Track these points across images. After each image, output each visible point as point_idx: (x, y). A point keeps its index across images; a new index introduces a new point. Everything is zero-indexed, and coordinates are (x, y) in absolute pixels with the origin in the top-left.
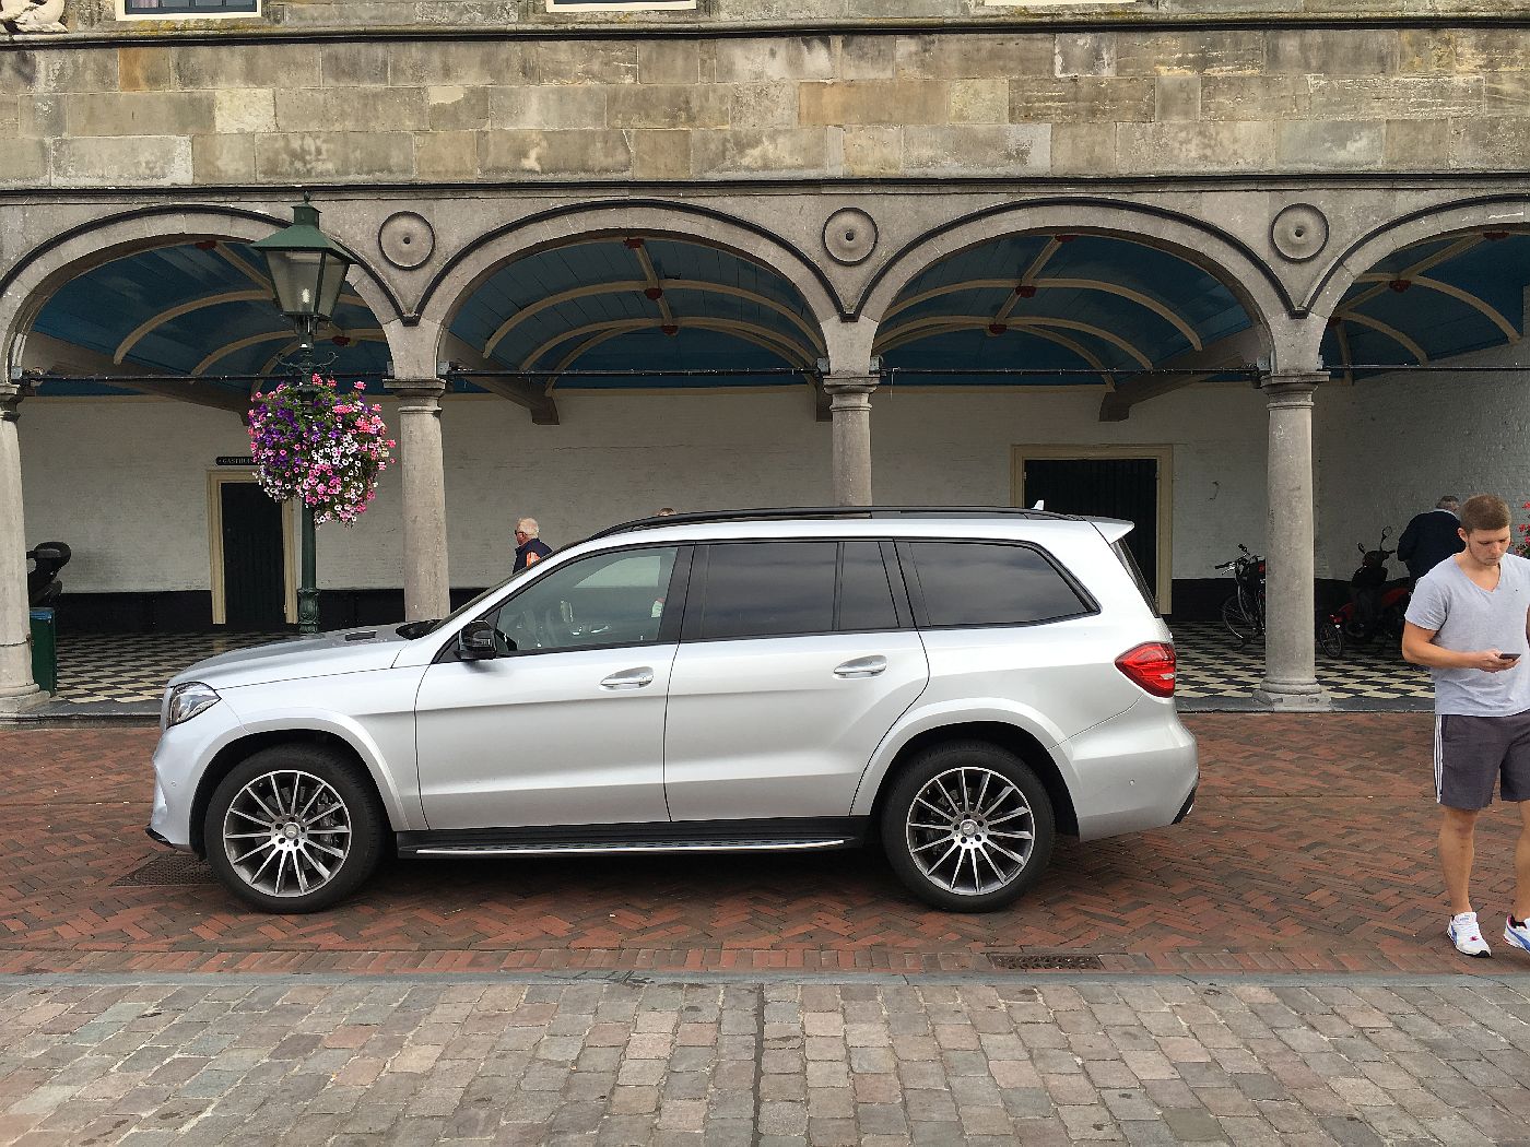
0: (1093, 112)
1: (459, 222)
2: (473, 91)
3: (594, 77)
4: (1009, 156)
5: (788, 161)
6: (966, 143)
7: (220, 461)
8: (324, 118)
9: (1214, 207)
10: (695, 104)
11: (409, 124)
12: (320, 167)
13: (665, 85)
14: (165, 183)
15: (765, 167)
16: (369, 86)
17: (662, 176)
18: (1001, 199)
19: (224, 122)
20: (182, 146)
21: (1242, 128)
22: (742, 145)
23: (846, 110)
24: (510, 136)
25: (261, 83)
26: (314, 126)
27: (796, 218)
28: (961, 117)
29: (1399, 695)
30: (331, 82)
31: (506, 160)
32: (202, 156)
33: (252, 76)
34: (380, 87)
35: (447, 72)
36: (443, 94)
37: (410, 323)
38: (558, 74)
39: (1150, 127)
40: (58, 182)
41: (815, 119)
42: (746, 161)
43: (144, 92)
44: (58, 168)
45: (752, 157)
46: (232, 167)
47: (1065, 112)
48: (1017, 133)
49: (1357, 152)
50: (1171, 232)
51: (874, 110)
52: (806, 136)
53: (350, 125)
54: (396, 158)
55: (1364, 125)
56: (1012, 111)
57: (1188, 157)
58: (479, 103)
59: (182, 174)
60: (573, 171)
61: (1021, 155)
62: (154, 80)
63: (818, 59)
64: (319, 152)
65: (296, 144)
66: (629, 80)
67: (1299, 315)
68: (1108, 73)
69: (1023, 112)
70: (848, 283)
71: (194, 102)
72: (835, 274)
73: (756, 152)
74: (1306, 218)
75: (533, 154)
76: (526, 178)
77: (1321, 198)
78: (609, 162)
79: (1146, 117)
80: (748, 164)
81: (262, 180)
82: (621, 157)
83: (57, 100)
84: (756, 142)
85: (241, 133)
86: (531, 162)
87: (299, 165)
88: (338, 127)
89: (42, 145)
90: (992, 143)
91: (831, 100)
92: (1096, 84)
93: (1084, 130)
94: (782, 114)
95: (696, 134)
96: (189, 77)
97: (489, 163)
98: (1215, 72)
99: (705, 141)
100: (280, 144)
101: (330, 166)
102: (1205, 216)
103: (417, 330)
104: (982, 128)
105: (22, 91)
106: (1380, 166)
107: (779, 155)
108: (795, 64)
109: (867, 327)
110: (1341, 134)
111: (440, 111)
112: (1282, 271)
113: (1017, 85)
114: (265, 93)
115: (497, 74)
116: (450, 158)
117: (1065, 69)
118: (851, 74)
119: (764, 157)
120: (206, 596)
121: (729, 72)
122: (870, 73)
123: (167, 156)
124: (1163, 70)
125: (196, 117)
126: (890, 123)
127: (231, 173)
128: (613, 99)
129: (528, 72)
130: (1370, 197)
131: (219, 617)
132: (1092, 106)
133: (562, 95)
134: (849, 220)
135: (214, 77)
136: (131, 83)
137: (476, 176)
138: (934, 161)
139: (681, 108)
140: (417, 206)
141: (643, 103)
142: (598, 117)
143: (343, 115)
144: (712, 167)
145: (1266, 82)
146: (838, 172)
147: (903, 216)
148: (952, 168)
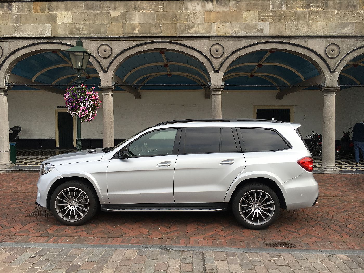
0: (280, 19)
1: (118, 46)
2: (122, 13)
3: (153, 10)
4: (258, 31)
5: (202, 31)
6: (248, 27)
7: (58, 107)
8: (84, 20)
9: (311, 44)
10: (178, 17)
11: (106, 22)
12: (83, 32)
13: (171, 12)
14: (45, 36)
15: (196, 33)
16: (95, 12)
17: (169, 35)
18: (256, 41)
19: (60, 21)
20: (49, 27)
21: (318, 24)
22: (190, 27)
23: (217, 18)
24: (131, 25)
25: (69, 11)
26: (82, 22)
27: (203, 46)
28: (246, 20)
29: (356, 170)
30: (86, 11)
31: (130, 31)
32: (54, 29)
33: (67, 9)
34: (98, 12)
35: (115, 9)
36: (114, 14)
37: (105, 72)
38: (143, 9)
39: (295, 23)
40: (18, 35)
41: (209, 21)
42: (191, 31)
43: (39, 13)
44: (18, 32)
45: (192, 30)
46: (61, 32)
47: (273, 19)
48: (260, 25)
49: (348, 31)
50: (300, 50)
51: (224, 18)
52: (206, 25)
53: (91, 22)
54: (102, 30)
55: (349, 23)
56: (259, 19)
57: (304, 31)
58: (123, 16)
59: (48, 34)
60: (147, 34)
61: (261, 30)
62: (42, 10)
63: (210, 6)
64: (83, 28)
65: (77, 27)
66: (161, 11)
67: (332, 72)
68: (284, 9)
69: (262, 19)
70: (216, 63)
71: (52, 15)
72: (213, 60)
73: (193, 29)
74: (335, 47)
75: (137, 29)
76: (135, 35)
77: (338, 42)
78: (156, 31)
79: (294, 21)
80: (191, 32)
81: (68, 35)
82: (159, 30)
83: (18, 15)
84: (194, 26)
85: (64, 23)
86: (136, 31)
87: (78, 32)
88: (88, 22)
89: (14, 26)
90: (254, 27)
91: (213, 16)
92: (281, 12)
93: (277, 24)
94: (200, 20)
95: (178, 25)
96: (51, 10)
97: (126, 31)
98: (312, 9)
99: (180, 26)
100: (73, 26)
101: (86, 32)
102: (309, 46)
103: (107, 73)
104: (251, 23)
105: (9, 12)
106: (354, 34)
107: (200, 30)
108: (204, 7)
109: (221, 74)
110: (344, 26)
111: (113, 18)
112: (328, 60)
113: (261, 12)
114: (70, 13)
115: (128, 9)
116: (116, 30)
117: (273, 8)
118: (218, 9)
119: (195, 30)
120: (54, 140)
121: (187, 9)
122: (222, 9)
123: (45, 29)
124: (298, 9)
125: (52, 20)
126: (228, 22)
127: (61, 33)
128: (157, 15)
129: (136, 8)
130: (351, 42)
131: (57, 145)
133: (144, 14)
134: (217, 47)
135: (57, 10)
136: (36, 11)
137: (123, 35)
138: (239, 31)
139: (174, 18)
140: (108, 42)
141: (165, 17)
142: (153, 20)
143: (89, 19)
144: (182, 33)
145: (325, 12)
146: (214, 34)
147: (230, 46)
148: (243, 33)
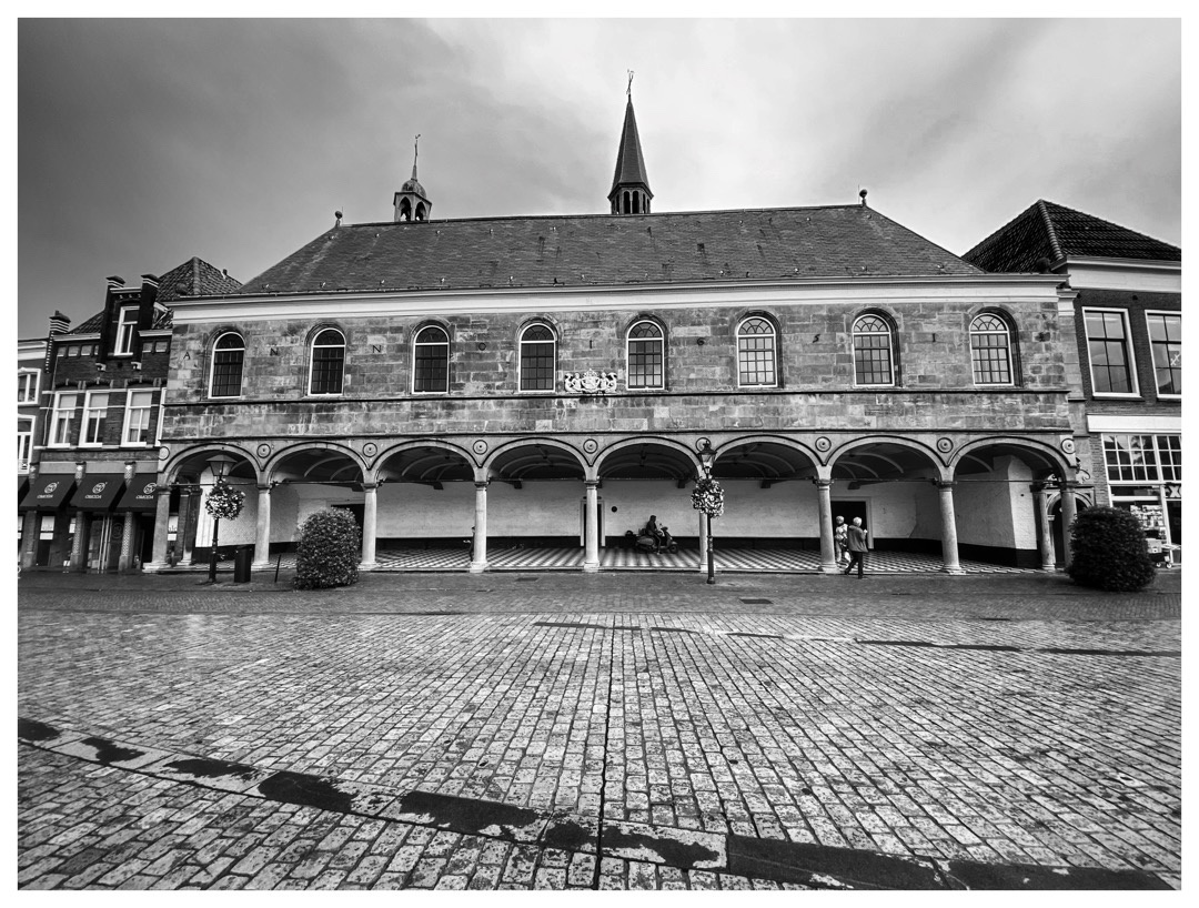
0: (887, 414)
1: (718, 440)
2: (721, 408)
3: (753, 404)
4: (865, 424)
5: (806, 425)
6: (853, 421)
8: (682, 414)
9: (921, 438)
10: (780, 411)
11: (704, 416)
12: (681, 426)
13: (772, 406)
14: (641, 431)
15: (799, 427)
16: (694, 406)
17: (771, 429)
18: (866, 435)
19: (656, 416)
20: (646, 421)
21: (927, 418)
22: (793, 421)
23: (820, 412)
24: (731, 419)
25: (666, 406)
26: (679, 416)
27: (809, 439)
28: (852, 414)
30: (684, 406)
31: (730, 424)
32: (651, 424)
33: (664, 404)
34: (697, 407)
35: (714, 403)
36: (712, 408)
38: (744, 403)
39: (903, 418)
40: (614, 430)
41: (813, 414)
43: (636, 408)
44: (613, 426)
45: (796, 423)
46: (658, 426)
47: (880, 413)
48: (867, 419)
49: (958, 425)
50: (911, 444)
51: (829, 412)
52: (810, 418)
53: (689, 416)
54: (701, 424)
55: (959, 418)
56: (865, 413)
57: (913, 426)
58: (723, 410)
59: (645, 428)
60: (748, 427)
61: (869, 424)
62: (639, 405)
63: (812, 400)
64: (681, 422)
65: (675, 420)
66: (762, 405)
67: (947, 466)
68: (890, 404)
69: (868, 413)
70: (823, 456)
71: (648, 410)
72: (819, 453)
74: (946, 442)
75: (737, 423)
76: (736, 429)
77: (949, 436)
78: (757, 425)
79: (901, 415)
80: (795, 426)
81: (664, 430)
82: (760, 423)
83: (614, 410)
84: (797, 420)
85: (661, 419)
86: (736, 425)
87: (674, 426)
88: (686, 417)
89: (609, 420)
90: (861, 421)
91: (817, 410)
92: (887, 406)
93: (885, 418)
94: (803, 413)
95: (780, 418)
96: (647, 404)
97: (726, 425)
98: (919, 404)
99: (783, 420)
100: (671, 420)
101: (683, 426)
102: (919, 440)
104: (858, 417)
105: (605, 408)
106: (965, 428)
107: (804, 423)
108: (806, 401)
109: (829, 468)
110: (954, 420)
111: (712, 412)
112: (941, 455)
113: (866, 406)
114: (667, 408)
115: (727, 404)
116: (715, 424)
117: (879, 403)
118: (822, 404)
119: (799, 424)
120: (579, 537)
121: (789, 402)
122: (826, 403)
123: (642, 423)
124: (905, 403)
125: (649, 414)
126: (833, 416)
127: (658, 428)
128: (758, 410)
129: (735, 403)
130: (963, 436)
132: (887, 412)
133: (744, 408)
134: (823, 440)
135: (654, 404)
136: (633, 406)
137: (722, 429)
138: (845, 425)
139: (776, 411)
140: (706, 436)
141: (766, 410)
142: (754, 414)
143: (687, 414)
144: (784, 426)
145: (933, 407)
146: (819, 428)
147: (837, 439)
148: (849, 427)
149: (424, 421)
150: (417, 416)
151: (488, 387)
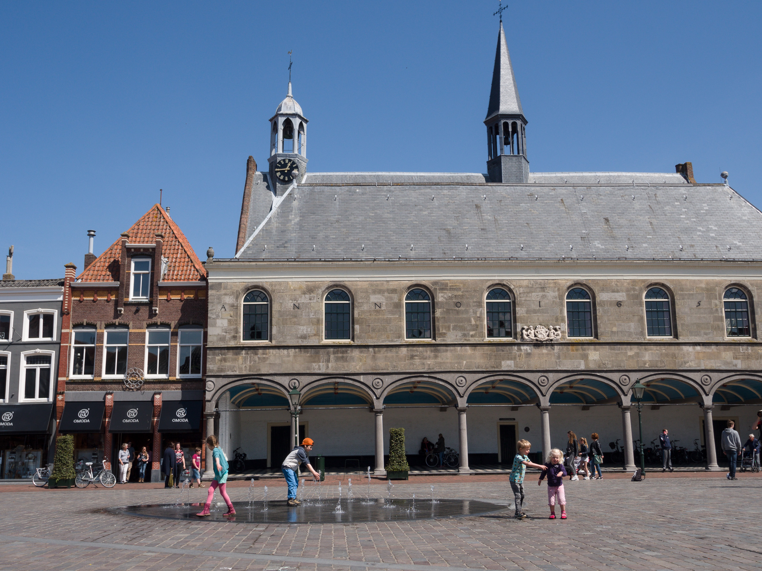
0: (748, 358)
1: (635, 377)
2: (636, 353)
3: (658, 350)
4: (734, 366)
5: (694, 366)
6: (726, 363)
7: (501, 419)
8: (609, 357)
10: (676, 355)
11: (624, 359)
12: (608, 366)
13: (671, 353)
14: (580, 369)
15: (690, 367)
16: (617, 352)
17: (671, 368)
18: (733, 374)
19: (590, 358)
20: (583, 362)
22: (685, 363)
23: (704, 357)
24: (643, 361)
25: (597, 351)
26: (607, 359)
27: (696, 376)
28: (725, 358)
30: (610, 351)
31: (642, 365)
32: (586, 364)
33: (595, 350)
34: (619, 352)
35: (631, 349)
36: (630, 353)
38: (651, 350)
39: (758, 361)
40: (559, 369)
41: (698, 358)
42: (686, 366)
43: (575, 352)
44: (559, 366)
47: (743, 358)
48: (735, 362)
51: (709, 357)
52: (697, 361)
53: (613, 359)
54: (622, 365)
56: (733, 357)
58: (637, 355)
59: (582, 367)
60: (655, 367)
61: (736, 365)
62: (577, 350)
63: (698, 348)
64: (608, 363)
65: (604, 362)
66: (664, 351)
68: (750, 351)
69: (736, 358)
70: (707, 389)
71: (585, 354)
72: (704, 387)
73: (688, 364)
75: (647, 364)
76: (646, 369)
78: (661, 365)
79: (757, 359)
80: (686, 367)
81: (597, 369)
82: (663, 365)
83: (559, 353)
84: (688, 362)
85: (593, 360)
86: (647, 366)
87: (604, 366)
88: (611, 359)
89: (556, 361)
90: (731, 363)
91: (701, 355)
92: (748, 353)
93: (746, 361)
94: (692, 357)
95: (677, 361)
96: (584, 350)
97: (639, 366)
99: (679, 362)
100: (601, 362)
101: (610, 366)
103: (627, 397)
104: (729, 360)
105: (552, 352)
107: (693, 364)
108: (694, 349)
109: (711, 397)
111: (630, 356)
113: (734, 353)
114: (598, 352)
115: (640, 350)
116: (632, 365)
117: (742, 350)
118: (704, 350)
119: (690, 365)
121: (682, 350)
122: (708, 351)
123: (580, 364)
124: (759, 351)
125: (585, 357)
126: (712, 359)
127: (592, 366)
128: (661, 354)
129: (646, 351)
131: (500, 460)
132: (748, 357)
133: (652, 353)
134: (706, 377)
135: (588, 350)
136: (573, 351)
137: (637, 368)
138: (720, 366)
139: (674, 356)
140: (626, 374)
141: (667, 355)
142: (659, 357)
143: (612, 357)
144: (680, 367)
146: (703, 368)
147: (716, 376)
148: (723, 368)
149: (417, 361)
150: (412, 357)
151: (464, 335)
